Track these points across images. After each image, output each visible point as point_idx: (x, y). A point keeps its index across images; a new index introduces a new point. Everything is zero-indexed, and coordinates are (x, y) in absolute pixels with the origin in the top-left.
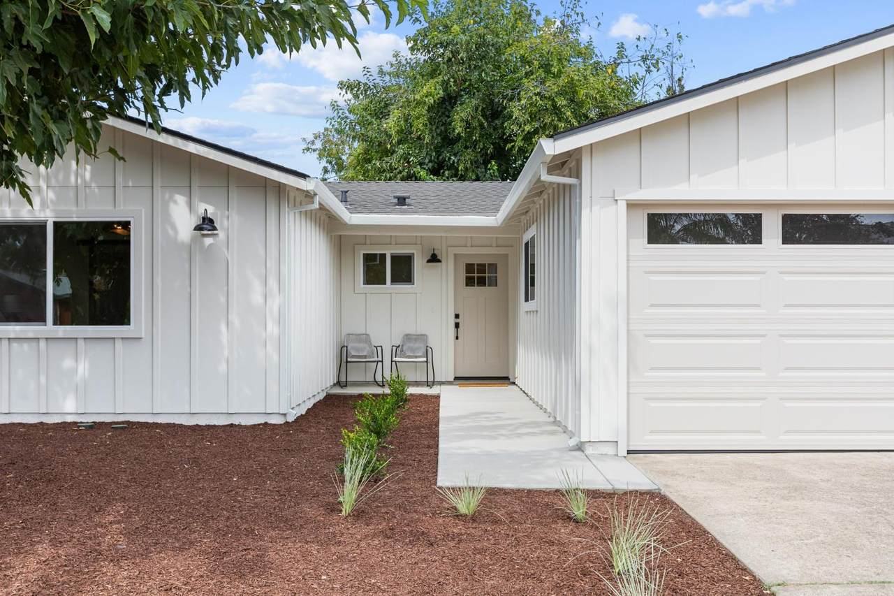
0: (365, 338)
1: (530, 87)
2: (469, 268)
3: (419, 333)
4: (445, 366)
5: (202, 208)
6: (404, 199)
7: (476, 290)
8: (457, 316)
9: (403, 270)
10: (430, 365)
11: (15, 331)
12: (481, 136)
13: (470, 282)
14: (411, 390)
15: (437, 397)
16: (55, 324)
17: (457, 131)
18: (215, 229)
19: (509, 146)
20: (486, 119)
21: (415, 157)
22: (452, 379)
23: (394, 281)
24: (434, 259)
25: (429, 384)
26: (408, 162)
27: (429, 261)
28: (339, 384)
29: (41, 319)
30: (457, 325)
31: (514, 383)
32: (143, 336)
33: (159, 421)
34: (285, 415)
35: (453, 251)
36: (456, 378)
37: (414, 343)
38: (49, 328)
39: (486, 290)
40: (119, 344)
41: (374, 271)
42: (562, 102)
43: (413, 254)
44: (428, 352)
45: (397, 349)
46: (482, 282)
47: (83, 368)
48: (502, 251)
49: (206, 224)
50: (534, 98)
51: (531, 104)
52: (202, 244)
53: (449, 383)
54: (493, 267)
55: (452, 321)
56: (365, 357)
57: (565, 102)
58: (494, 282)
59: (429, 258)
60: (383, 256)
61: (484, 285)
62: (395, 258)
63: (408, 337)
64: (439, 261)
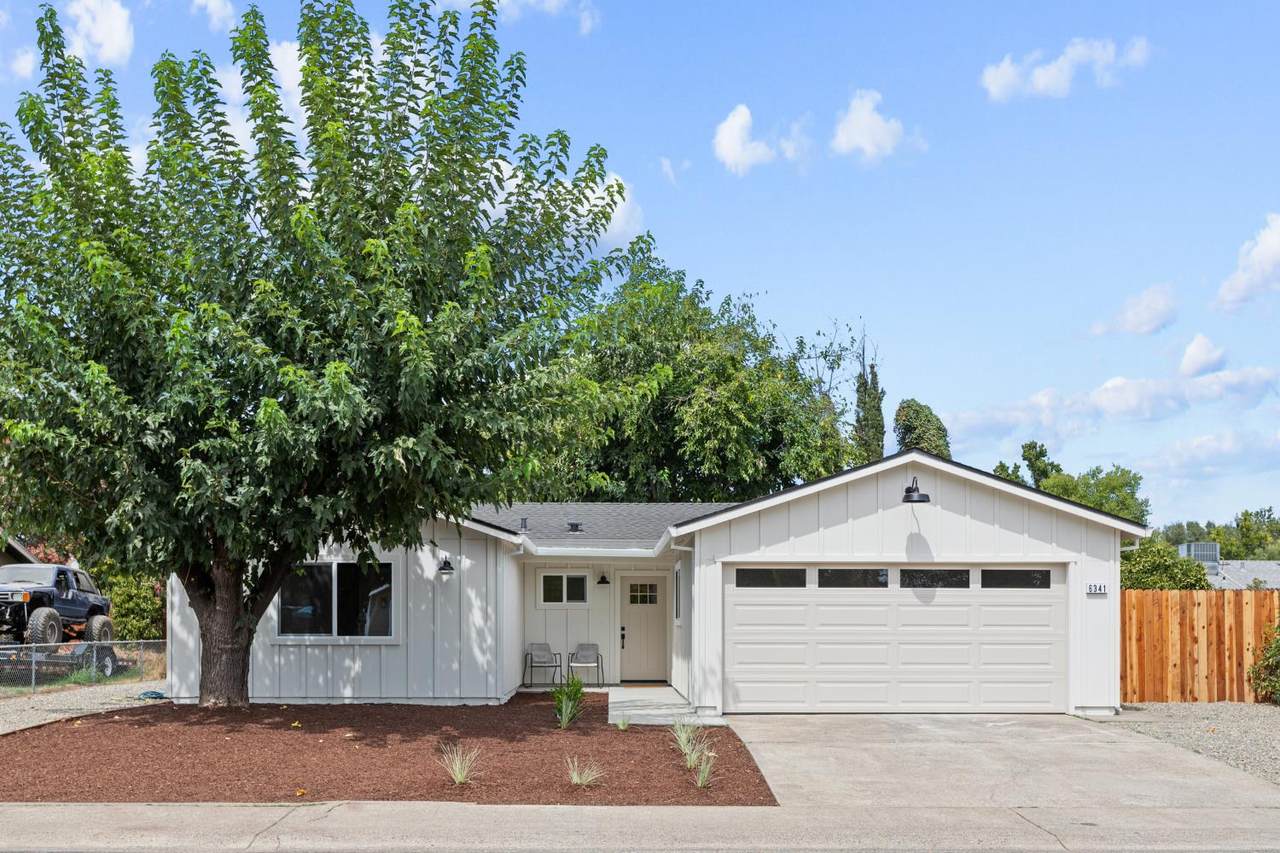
0: (545, 647)
1: (702, 392)
2: (633, 588)
3: (591, 643)
4: (613, 672)
5: (443, 554)
6: (577, 526)
7: (639, 607)
8: (623, 629)
9: (577, 589)
10: (600, 670)
11: (309, 640)
12: (651, 439)
13: (634, 600)
14: (585, 690)
15: (607, 695)
16: (339, 634)
17: (627, 434)
18: (452, 569)
19: (681, 451)
20: (657, 422)
21: (581, 458)
22: (618, 682)
23: (570, 598)
24: (603, 580)
25: (598, 685)
26: (574, 464)
27: (599, 583)
28: (523, 685)
29: (329, 631)
30: (623, 637)
31: (671, 686)
32: (401, 643)
33: (411, 703)
34: (499, 699)
35: (619, 574)
36: (622, 681)
37: (587, 650)
38: (335, 638)
39: (648, 606)
40: (383, 649)
41: (552, 591)
42: (733, 406)
43: (585, 576)
44: (598, 659)
45: (573, 657)
46: (644, 600)
47: (357, 666)
48: (659, 574)
49: (446, 566)
50: (705, 405)
51: (702, 411)
52: (441, 579)
53: (617, 685)
54: (653, 588)
55: (619, 633)
56: (545, 663)
57: (737, 406)
58: (653, 600)
59: (599, 579)
60: (561, 578)
61: (646, 602)
62: (570, 580)
63: (582, 647)
64: (608, 583)
